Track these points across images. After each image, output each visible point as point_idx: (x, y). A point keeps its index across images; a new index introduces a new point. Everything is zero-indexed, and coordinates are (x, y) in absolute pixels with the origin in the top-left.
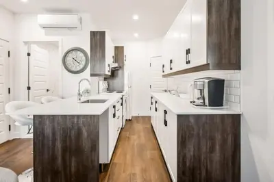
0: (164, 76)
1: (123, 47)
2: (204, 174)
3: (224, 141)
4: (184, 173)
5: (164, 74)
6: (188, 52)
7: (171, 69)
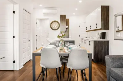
0: (86, 31)
1: (69, 19)
2: (100, 55)
3: (105, 47)
4: (95, 55)
5: (87, 30)
6: (96, 24)
7: (90, 29)
